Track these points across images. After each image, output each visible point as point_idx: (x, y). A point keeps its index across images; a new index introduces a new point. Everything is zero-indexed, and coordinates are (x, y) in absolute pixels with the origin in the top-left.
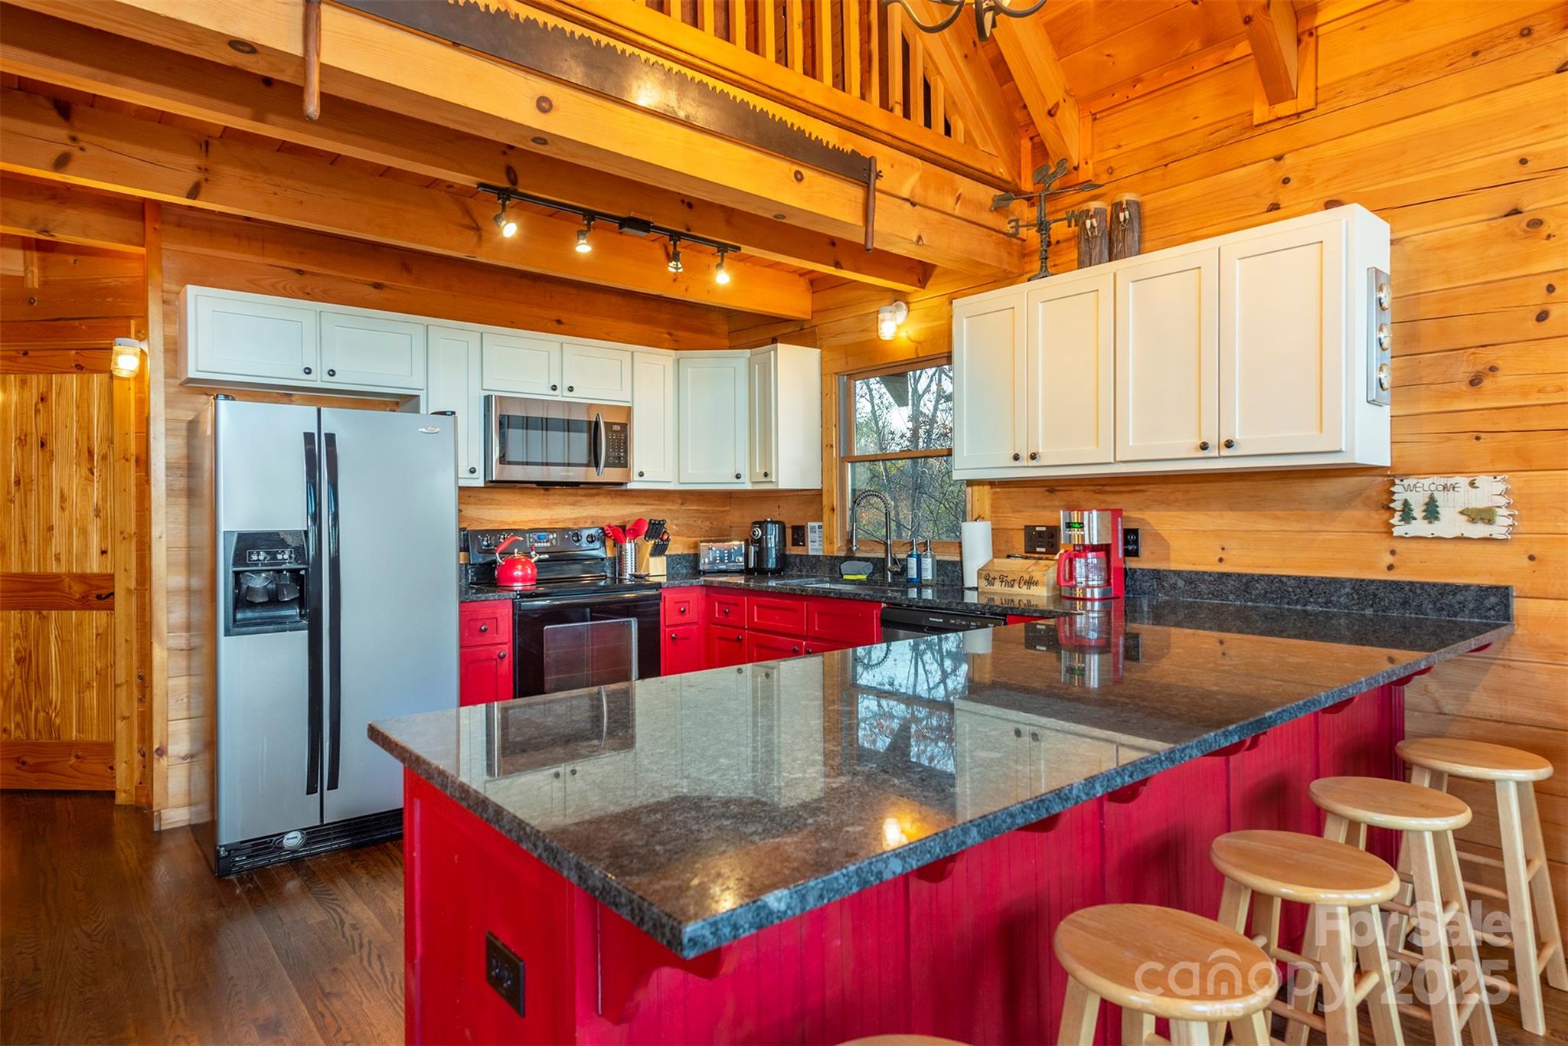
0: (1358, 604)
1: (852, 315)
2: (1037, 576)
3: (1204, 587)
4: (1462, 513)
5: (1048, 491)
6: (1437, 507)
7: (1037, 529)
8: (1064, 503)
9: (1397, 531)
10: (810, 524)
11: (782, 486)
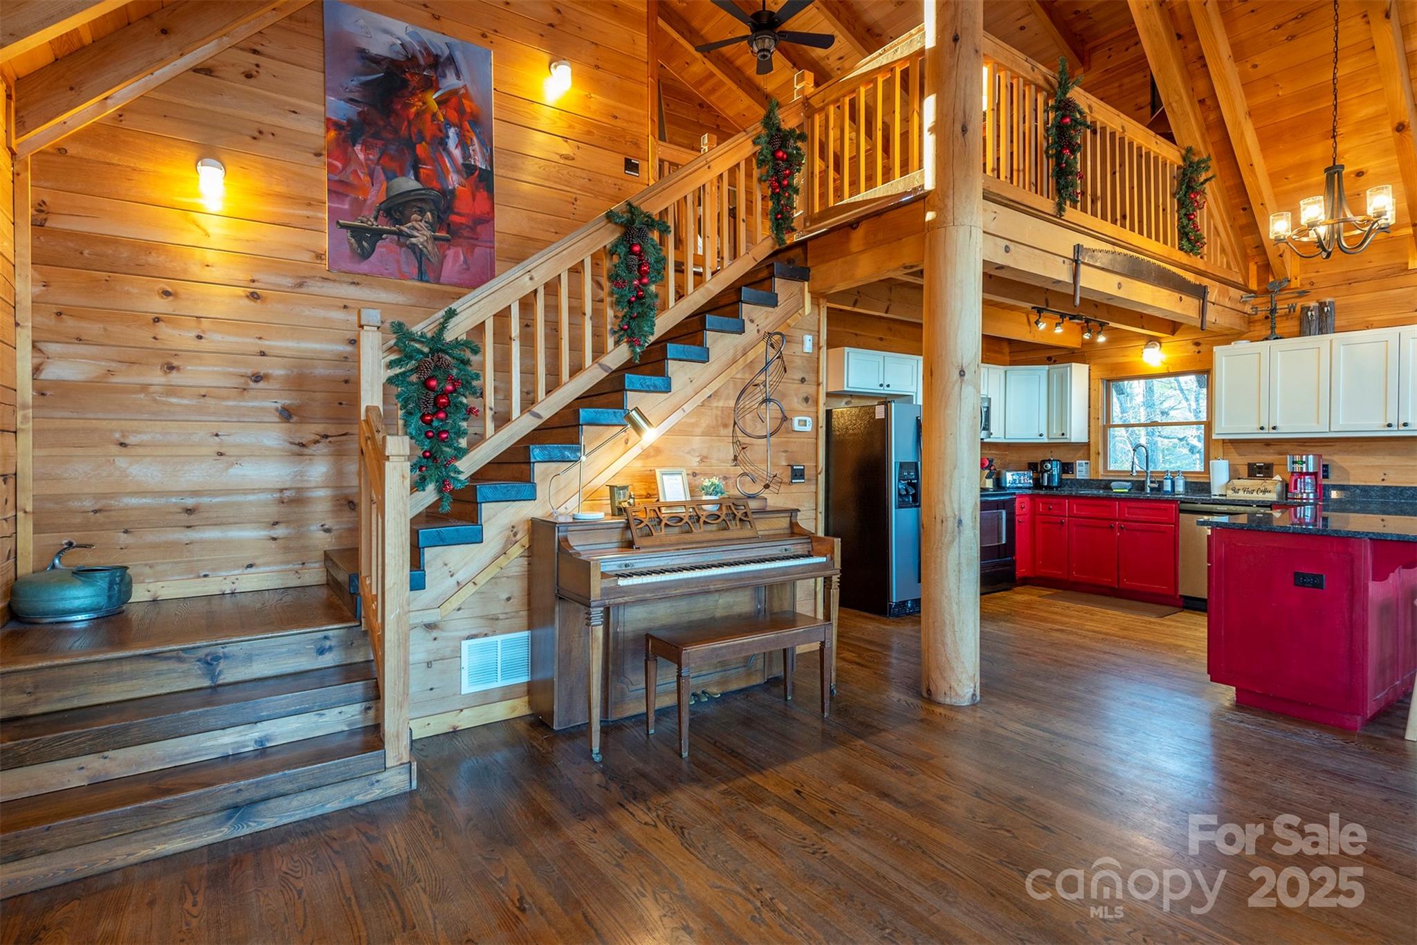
2: (1269, 488)
3: (1373, 493)
5: (1265, 445)
7: (1256, 464)
8: (1276, 451)
10: (1077, 462)
11: (1073, 440)
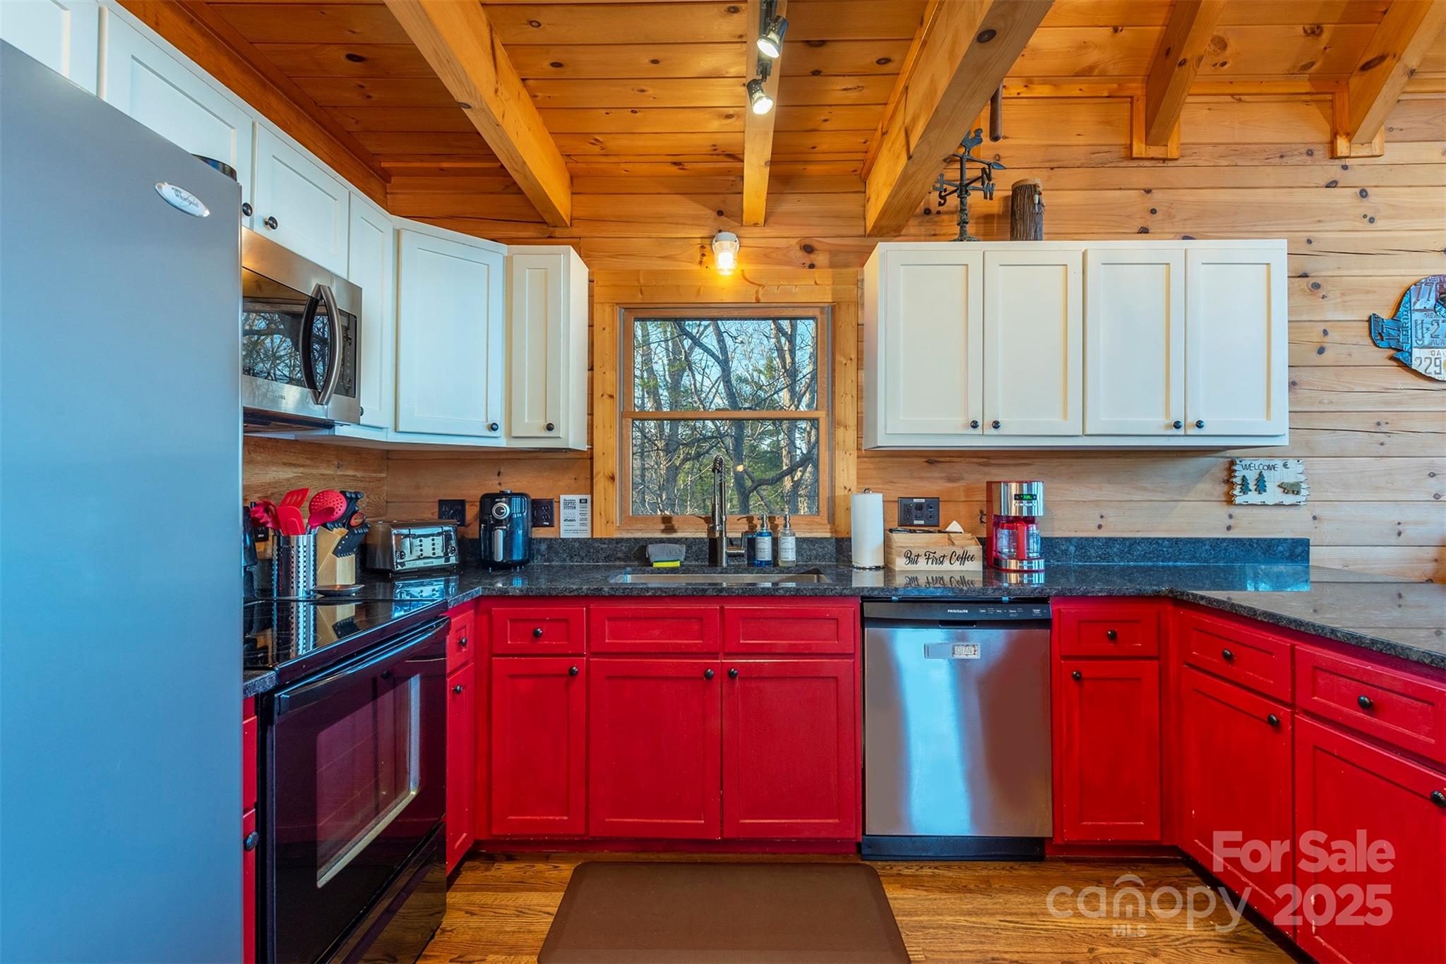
0: (1215, 558)
1: (646, 234)
2: (972, 550)
3: (1092, 551)
4: (1279, 486)
5: (927, 462)
6: (1265, 482)
7: (915, 500)
8: (945, 475)
9: (1238, 500)
10: (563, 497)
